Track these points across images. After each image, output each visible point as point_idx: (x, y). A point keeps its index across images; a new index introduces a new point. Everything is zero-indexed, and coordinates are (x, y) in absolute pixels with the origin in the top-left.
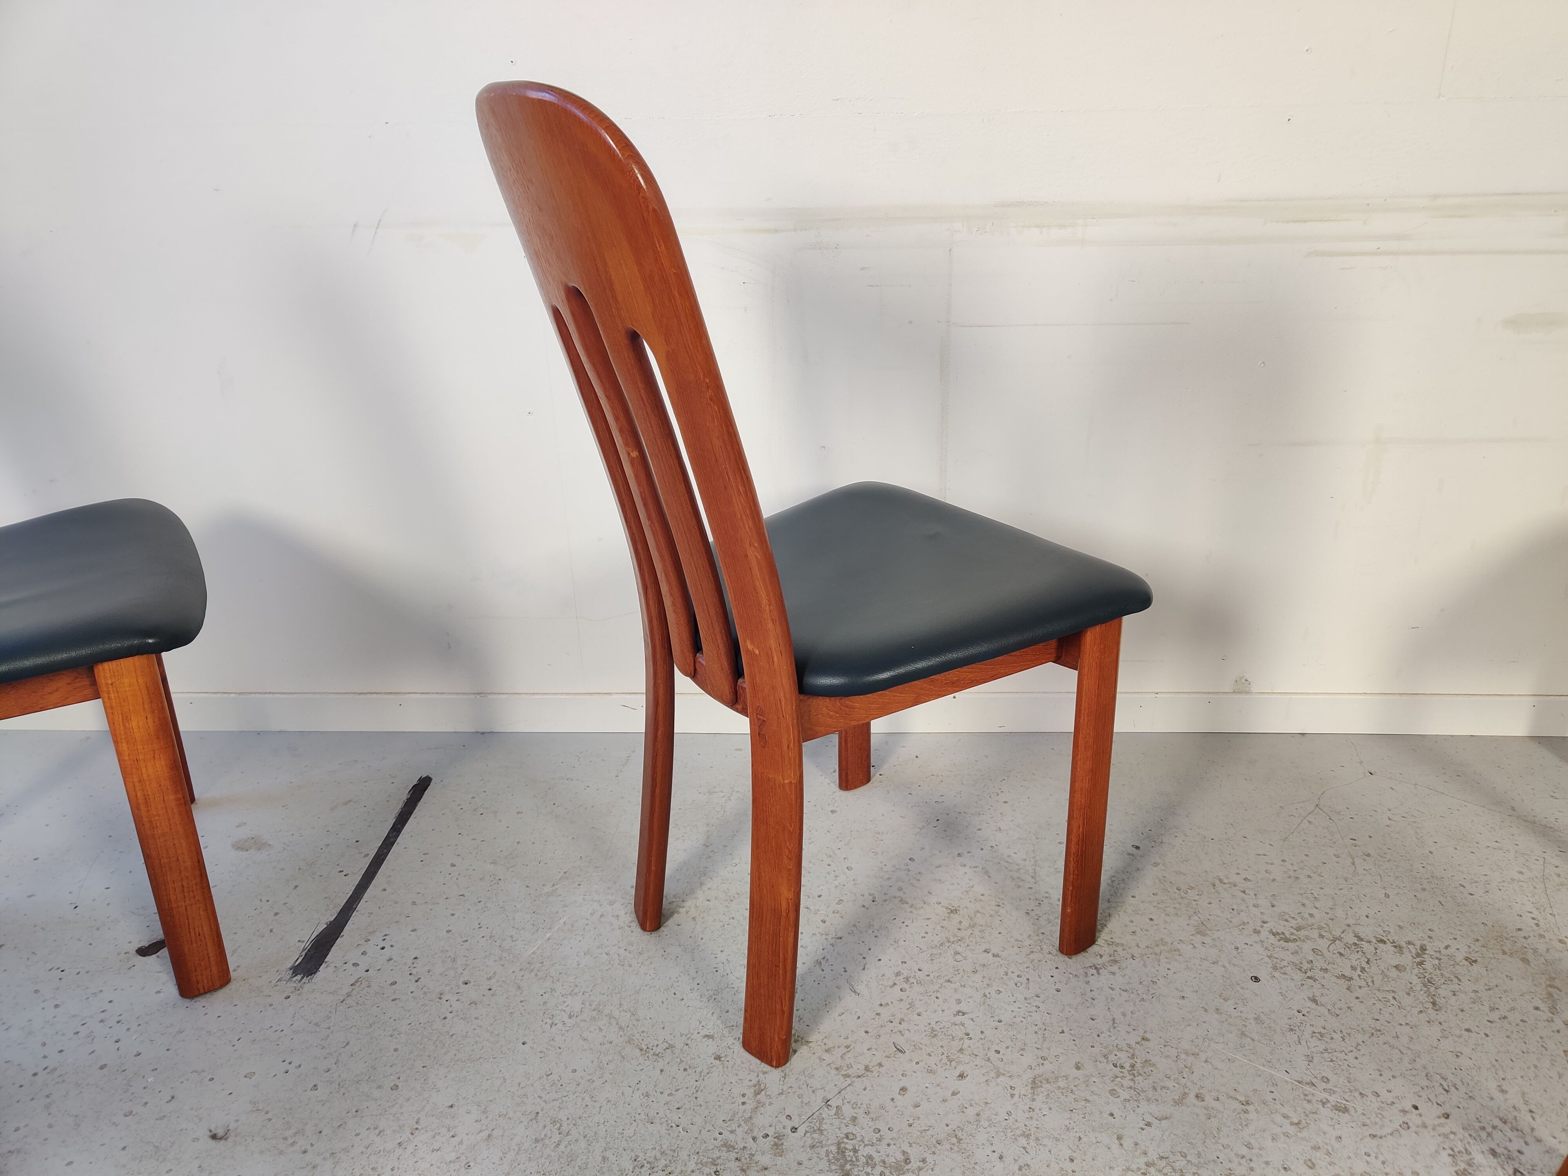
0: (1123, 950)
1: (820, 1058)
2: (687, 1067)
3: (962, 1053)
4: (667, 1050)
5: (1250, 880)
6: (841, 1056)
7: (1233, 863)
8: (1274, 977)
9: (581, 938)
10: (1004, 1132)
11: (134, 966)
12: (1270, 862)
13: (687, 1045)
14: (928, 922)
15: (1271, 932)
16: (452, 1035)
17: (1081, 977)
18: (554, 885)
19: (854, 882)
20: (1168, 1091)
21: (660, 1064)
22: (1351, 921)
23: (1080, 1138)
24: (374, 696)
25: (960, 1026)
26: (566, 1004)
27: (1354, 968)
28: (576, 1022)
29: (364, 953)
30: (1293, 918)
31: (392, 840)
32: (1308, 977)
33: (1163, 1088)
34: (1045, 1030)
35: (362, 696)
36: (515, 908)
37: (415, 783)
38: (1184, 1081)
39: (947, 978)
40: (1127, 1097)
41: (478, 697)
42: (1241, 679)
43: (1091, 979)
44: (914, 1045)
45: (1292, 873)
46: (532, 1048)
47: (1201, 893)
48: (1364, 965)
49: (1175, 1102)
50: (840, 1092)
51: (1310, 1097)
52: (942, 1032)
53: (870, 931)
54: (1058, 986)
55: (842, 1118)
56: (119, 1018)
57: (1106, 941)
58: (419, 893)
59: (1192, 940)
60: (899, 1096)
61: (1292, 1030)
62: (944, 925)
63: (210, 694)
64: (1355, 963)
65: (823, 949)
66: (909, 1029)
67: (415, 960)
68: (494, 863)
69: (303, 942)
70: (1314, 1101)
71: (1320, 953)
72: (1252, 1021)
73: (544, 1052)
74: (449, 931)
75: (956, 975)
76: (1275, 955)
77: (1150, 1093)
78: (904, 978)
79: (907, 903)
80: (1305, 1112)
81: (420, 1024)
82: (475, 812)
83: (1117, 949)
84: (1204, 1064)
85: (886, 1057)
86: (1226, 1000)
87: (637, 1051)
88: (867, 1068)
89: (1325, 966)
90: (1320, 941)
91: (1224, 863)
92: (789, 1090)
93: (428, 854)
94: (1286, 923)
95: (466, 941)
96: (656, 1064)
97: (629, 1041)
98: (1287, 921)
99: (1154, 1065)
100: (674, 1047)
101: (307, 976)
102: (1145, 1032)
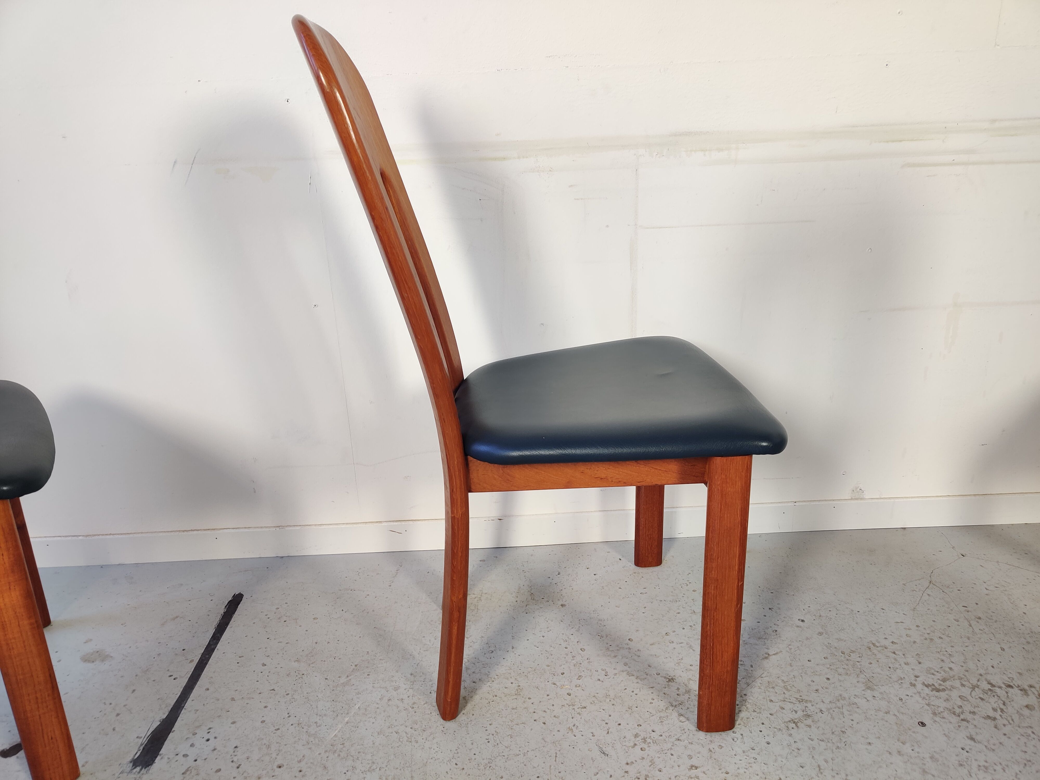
0: (812, 705)
5: (895, 643)
7: (879, 630)
8: (936, 721)
9: (374, 720)
12: (908, 628)
14: (652, 690)
17: (784, 731)
18: (347, 677)
19: (588, 661)
22: (982, 672)
24: (195, 532)
27: (995, 710)
29: (192, 745)
30: (938, 672)
31: (213, 647)
32: (962, 720)
35: (185, 533)
36: (317, 698)
37: (230, 599)
39: (676, 737)
41: (278, 529)
42: (856, 488)
43: (792, 732)
45: (927, 636)
47: (861, 655)
48: (1002, 706)
54: (768, 739)
57: (797, 699)
58: (237, 690)
59: (864, 694)
61: (961, 765)
62: (666, 692)
63: (63, 538)
64: (995, 706)
65: (573, 718)
67: (236, 749)
68: (298, 661)
69: (141, 737)
71: (966, 699)
72: (929, 760)
74: (263, 722)
75: (683, 734)
76: (932, 703)
78: (642, 739)
82: (279, 620)
83: (807, 705)
86: (904, 743)
89: (972, 709)
90: (963, 689)
91: (873, 631)
93: (243, 656)
94: (933, 676)
95: (278, 729)
98: (933, 674)
101: (145, 768)
102: (847, 775)
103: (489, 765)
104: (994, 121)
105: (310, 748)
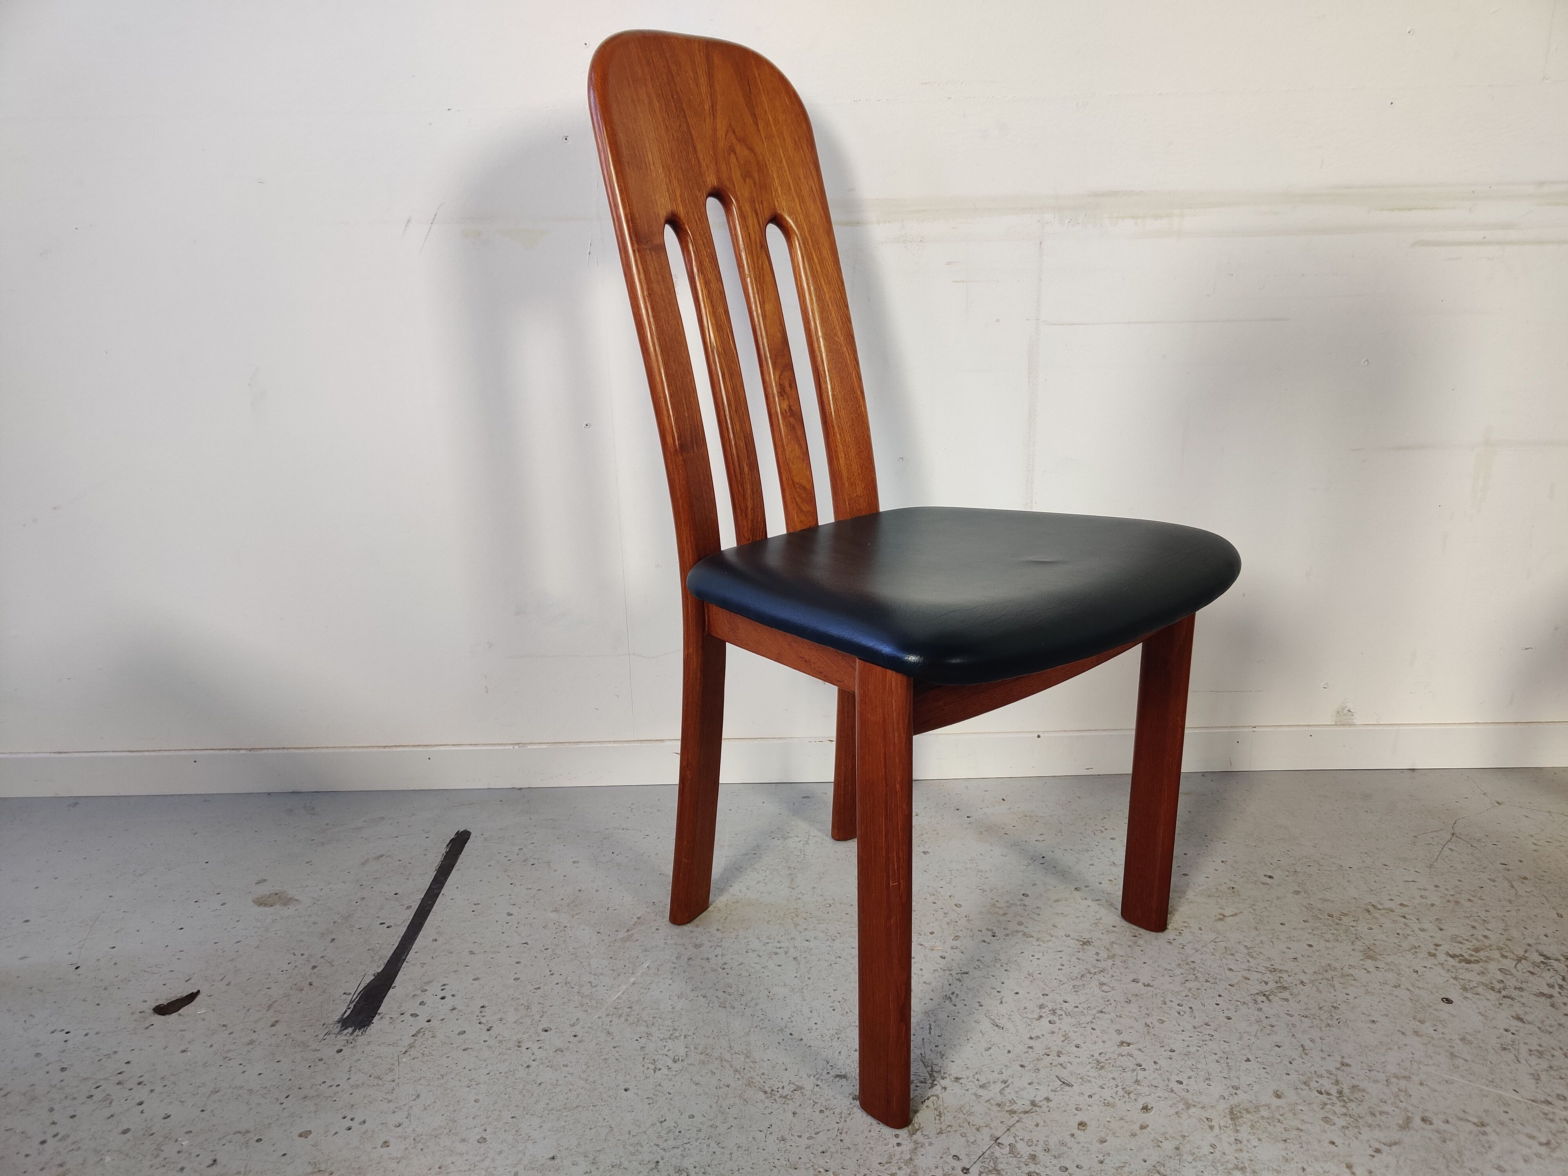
0: (1289, 976)
1: (976, 1095)
2: (823, 1109)
3: (1139, 1085)
4: (795, 1092)
5: (1405, 906)
6: (1000, 1092)
7: (1381, 890)
8: (1467, 998)
9: (670, 982)
10: (1213, 1166)
11: (153, 1025)
12: (1422, 888)
13: (817, 1085)
14: (1060, 955)
15: (1448, 954)
16: (540, 1084)
17: (1251, 1005)
18: (628, 930)
19: (966, 918)
20: (1388, 1116)
21: (791, 1107)
22: (1530, 941)
23: (1304, 1169)
25: (1128, 1057)
26: (667, 1048)
27: (1551, 986)
28: (683, 1067)
29: (422, 1003)
30: (1467, 940)
31: (435, 891)
32: (1504, 997)
33: (1381, 1113)
34: (1227, 1058)
35: (386, 749)
36: (588, 954)
37: (453, 837)
38: (1402, 1105)
39: (1099, 1009)
40: (1344, 1124)
41: (516, 747)
42: (1343, 709)
43: (1262, 1006)
44: (1081, 1078)
45: (1451, 898)
46: (637, 1094)
47: (1356, 919)
48: (1561, 982)
49: (1400, 1126)
50: (1008, 1130)
51: (1551, 1116)
52: (1110, 1063)
53: (998, 965)
54: (1227, 1013)
55: (1019, 1156)
56: (140, 1080)
57: (1267, 968)
58: (475, 942)
59: (1363, 964)
60: (1079, 1131)
61: (1505, 1049)
62: (1080, 957)
63: (217, 751)
64: (1551, 981)
65: (950, 985)
66: (1070, 1061)
67: (483, 1009)
68: (556, 910)
69: (350, 994)
71: (1509, 973)
72: (1458, 1042)
73: (652, 1098)
74: (517, 979)
75: (1107, 1005)
76: (1461, 977)
77: (1369, 1119)
78: (1050, 1011)
79: (1032, 937)
80: (1551, 1132)
81: (501, 1073)
82: (524, 863)
83: (1281, 975)
84: (1421, 1088)
85: (1052, 1091)
86: (1421, 1022)
87: (762, 1094)
88: (1033, 1103)
89: (1519, 985)
90: (1504, 961)
91: (1372, 890)
92: (949, 1129)
93: (479, 904)
94: (1460, 945)
95: (539, 988)
96: (785, 1106)
97: (750, 1084)
98: (1461, 943)
99: (1364, 1090)
100: (803, 1088)
101: (359, 1029)
102: (1343, 1057)
103: (837, 1036)
104: (1542, 183)
105: (586, 1011)
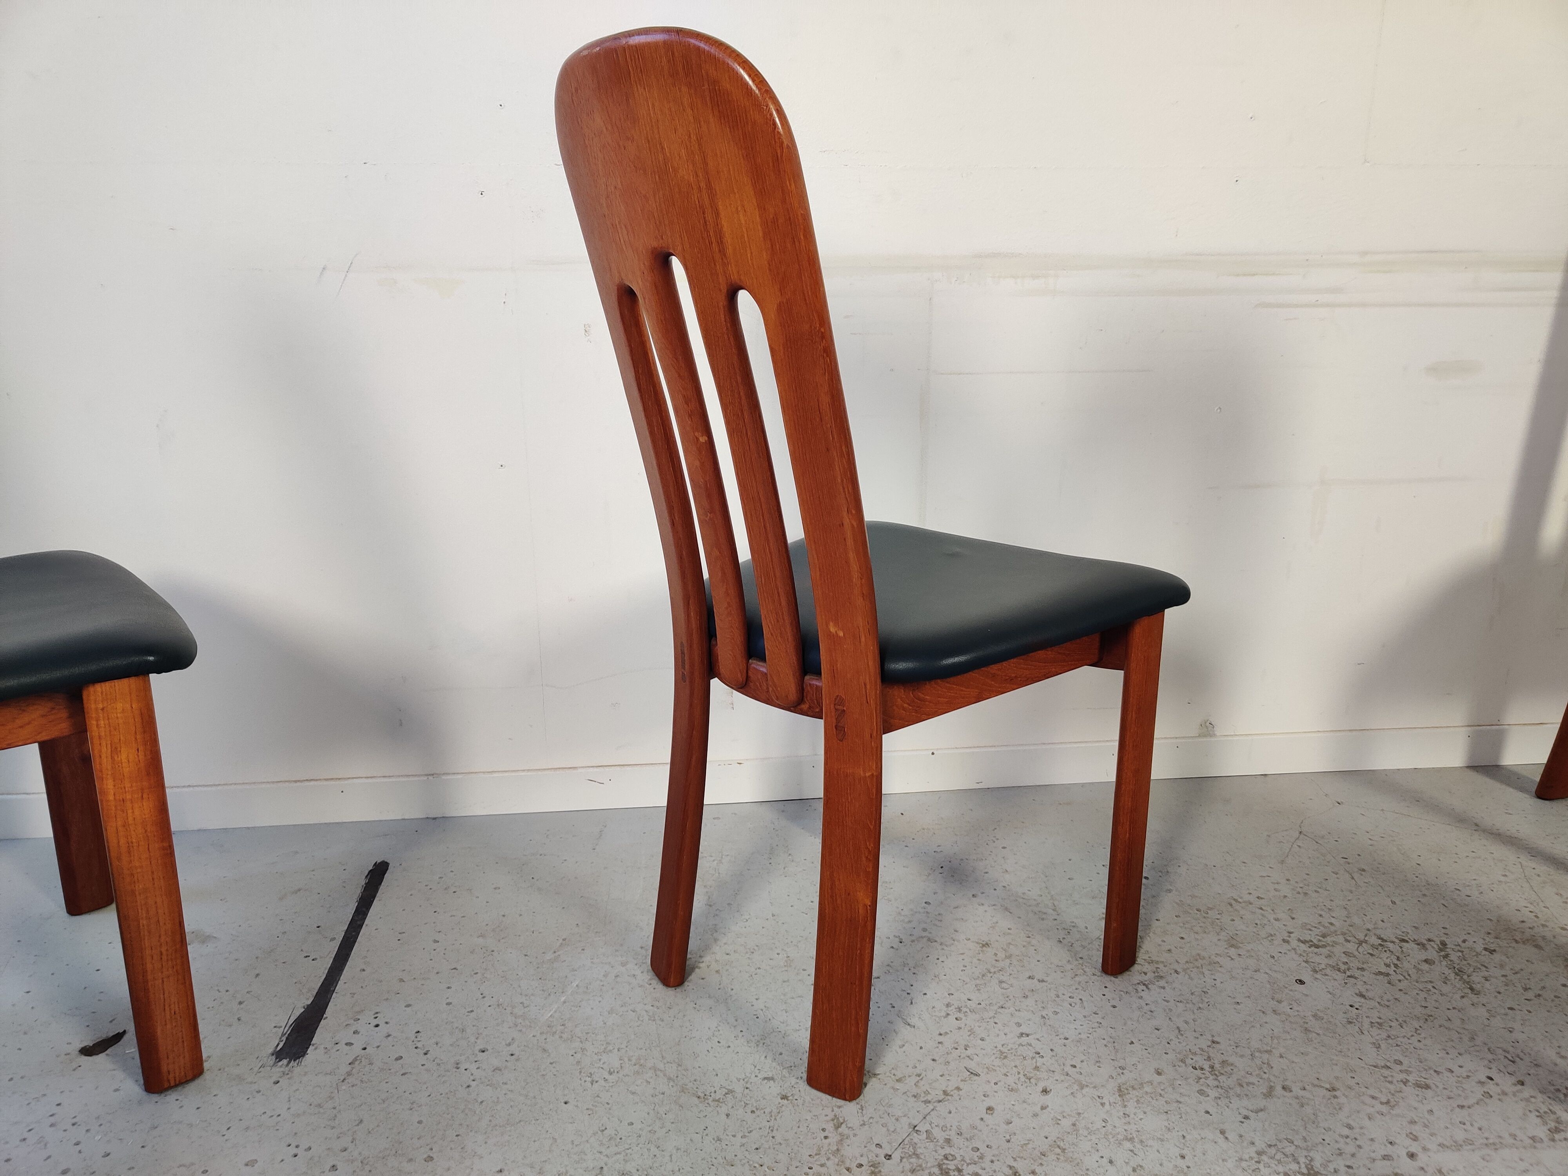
0: (1165, 966)
1: (893, 1088)
2: (754, 1109)
3: (1038, 1070)
4: (727, 1095)
5: (1262, 898)
6: (915, 1084)
7: (1241, 885)
8: (1317, 979)
9: (600, 999)
10: (1106, 1139)
11: (80, 1066)
12: (1276, 882)
13: (747, 1088)
14: (963, 956)
15: (1299, 940)
16: (482, 1102)
17: (1133, 994)
18: (555, 952)
20: (1254, 1086)
21: (724, 1109)
22: (1370, 926)
23: (1184, 1137)
24: (312, 783)
25: (1028, 1046)
26: (602, 1062)
27: (1388, 966)
28: (619, 1078)
29: (356, 1032)
30: (1315, 927)
31: (358, 923)
32: (1348, 976)
33: (1248, 1084)
34: (1114, 1042)
35: (298, 784)
36: (518, 976)
37: (371, 868)
38: (1265, 1076)
39: (999, 1005)
40: (1217, 1095)
41: (431, 778)
42: (1205, 722)
43: (1142, 994)
44: (987, 1068)
45: (1300, 890)
46: (577, 1106)
47: (1221, 912)
48: (1396, 962)
49: (1264, 1095)
50: (924, 1118)
51: (1390, 1079)
52: (1012, 1053)
53: (906, 969)
54: (1113, 1003)
55: (935, 1141)
56: (74, 1121)
57: (1145, 960)
58: (404, 970)
59: (1228, 953)
60: (987, 1116)
61: (1351, 1023)
62: (980, 958)
64: (1388, 961)
66: (977, 1053)
67: (418, 1034)
68: (482, 936)
69: (280, 1027)
70: (1395, 1081)
71: (1351, 955)
72: (1311, 1018)
73: (591, 1110)
74: (449, 1004)
75: (1007, 1001)
76: (1311, 960)
77: (1238, 1090)
78: (956, 1008)
79: (936, 941)
80: (1390, 1092)
81: (441, 1094)
82: (447, 891)
83: (1158, 966)
84: (1281, 1060)
85: (962, 1081)
86: (1279, 1002)
87: (696, 1099)
88: (945, 1093)
89: (1361, 966)
90: (1348, 945)
91: (1233, 886)
92: (871, 1120)
93: (403, 933)
94: (1310, 932)
95: (472, 1011)
96: (718, 1109)
97: (683, 1090)
98: (1310, 930)
99: (1232, 1065)
100: (734, 1091)
101: (295, 1060)
102: (1213, 1036)
103: (762, 1042)
104: (1365, 253)
105: (521, 1031)
